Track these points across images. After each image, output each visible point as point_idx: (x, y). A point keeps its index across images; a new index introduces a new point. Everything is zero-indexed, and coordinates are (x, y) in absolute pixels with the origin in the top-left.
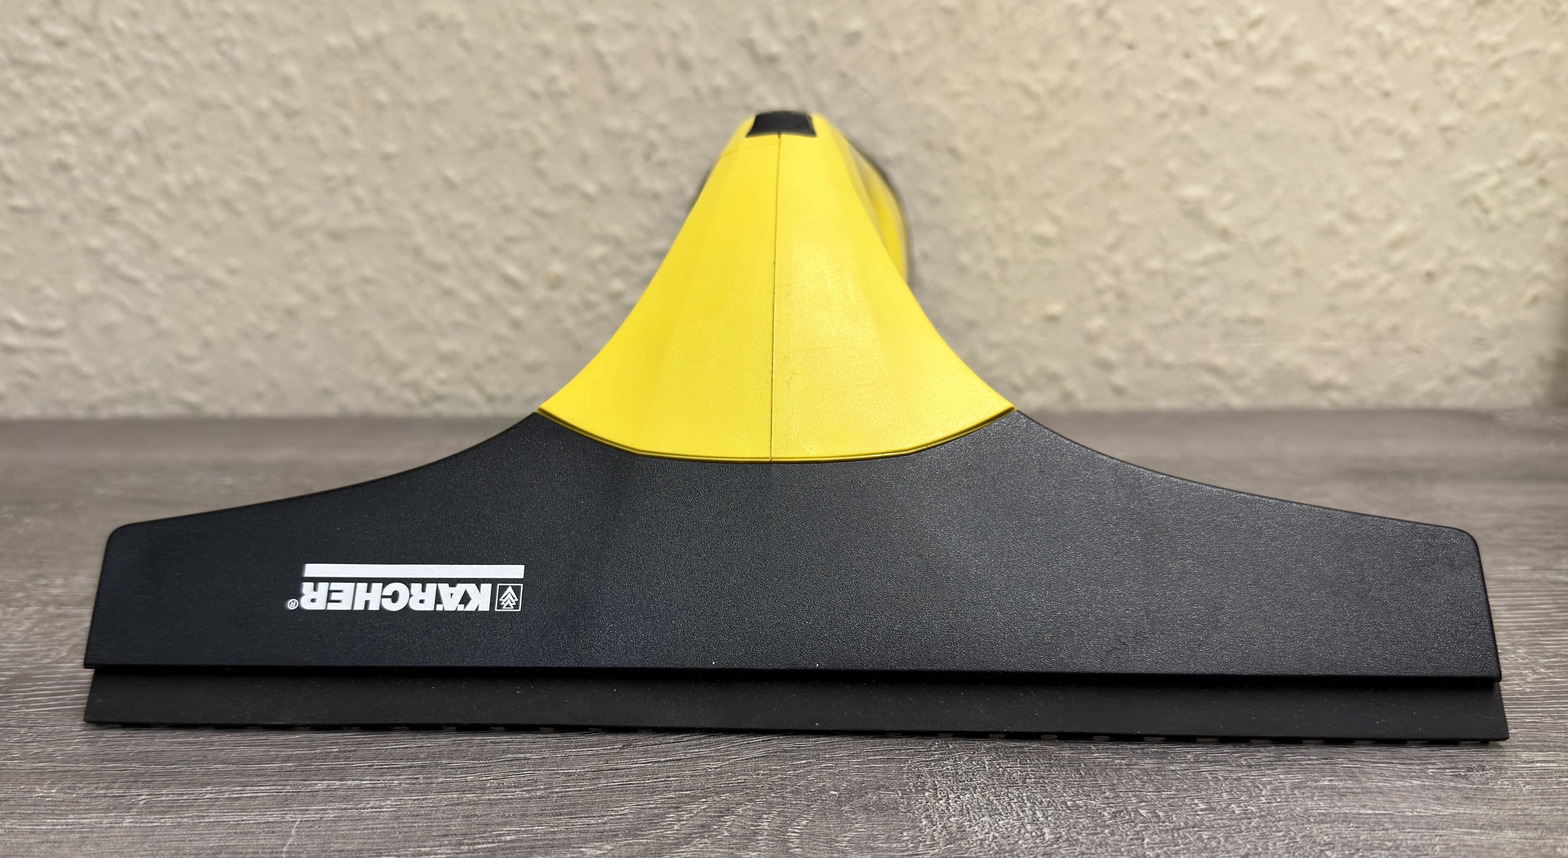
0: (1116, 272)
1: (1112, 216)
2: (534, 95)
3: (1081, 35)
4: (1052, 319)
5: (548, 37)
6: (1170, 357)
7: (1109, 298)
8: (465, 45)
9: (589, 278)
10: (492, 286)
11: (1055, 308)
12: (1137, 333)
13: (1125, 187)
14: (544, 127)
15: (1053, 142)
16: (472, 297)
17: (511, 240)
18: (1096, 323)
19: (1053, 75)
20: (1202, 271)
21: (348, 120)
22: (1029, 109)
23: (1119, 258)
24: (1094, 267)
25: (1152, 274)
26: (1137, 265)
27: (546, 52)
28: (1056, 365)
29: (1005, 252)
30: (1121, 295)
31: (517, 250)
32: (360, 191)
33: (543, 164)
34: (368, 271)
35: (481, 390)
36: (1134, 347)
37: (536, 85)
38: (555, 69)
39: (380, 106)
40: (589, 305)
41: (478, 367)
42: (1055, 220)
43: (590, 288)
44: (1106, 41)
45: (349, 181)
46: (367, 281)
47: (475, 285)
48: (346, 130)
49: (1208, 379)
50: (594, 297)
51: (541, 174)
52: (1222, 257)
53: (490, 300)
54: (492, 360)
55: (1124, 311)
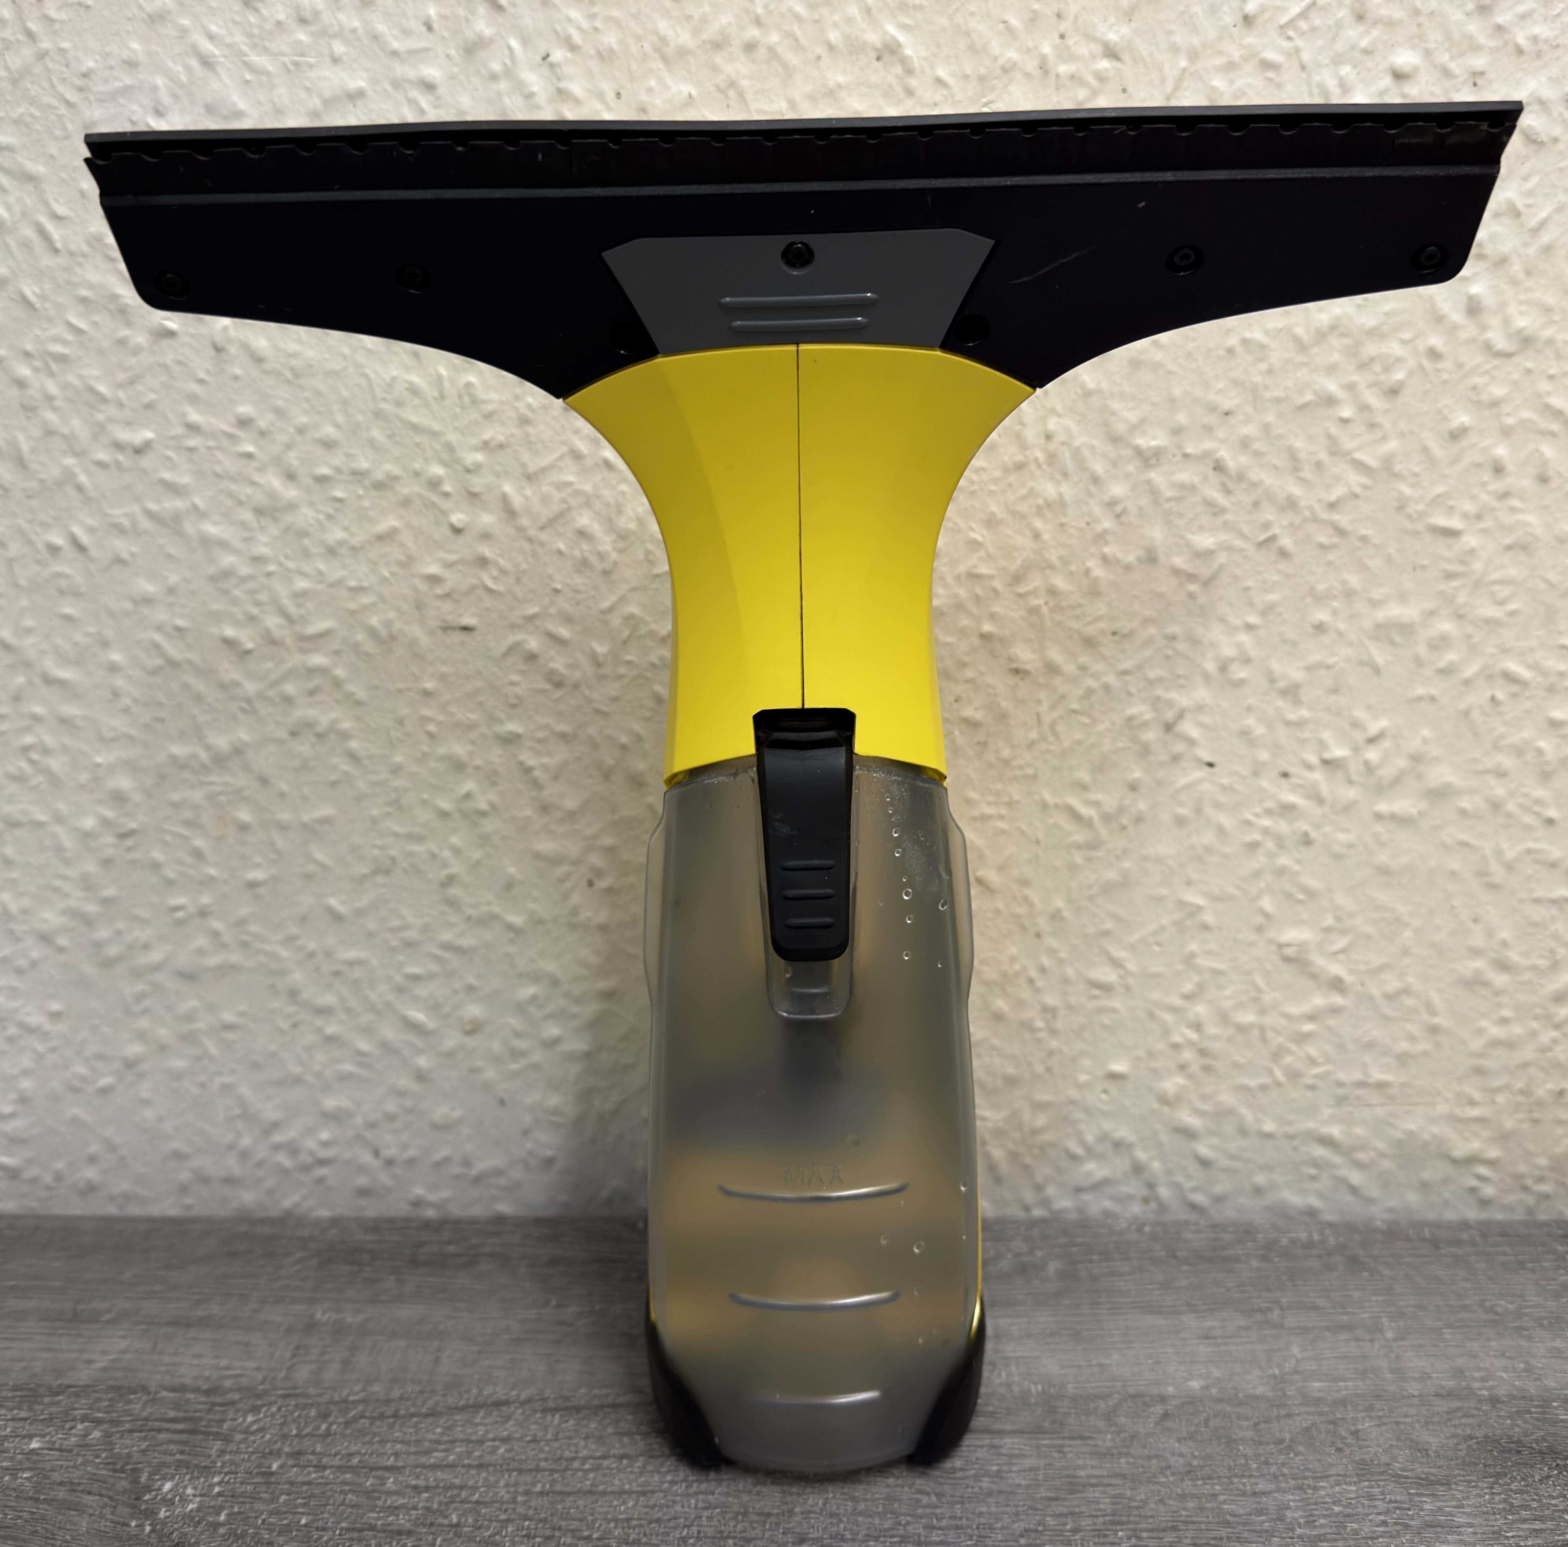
0: (1197, 1027)
1: (1189, 959)
2: (444, 815)
3: (1145, 751)
4: (1114, 1077)
5: (460, 749)
6: (1269, 1126)
7: (1188, 1055)
8: (353, 757)
9: (515, 1022)
10: (390, 1033)
11: (1119, 1067)
12: (1227, 1098)
13: (1205, 927)
14: (457, 851)
15: (1112, 875)
16: (364, 1045)
17: (416, 978)
18: (1172, 1084)
19: (1109, 801)
20: (1308, 1027)
21: (199, 843)
22: (1079, 837)
23: (1200, 1009)
24: (1168, 1017)
25: (1242, 1029)
26: (1224, 1018)
27: (459, 766)
28: (1123, 1132)
29: (1051, 1000)
30: (1203, 1052)
31: (422, 991)
32: (217, 925)
33: (454, 891)
34: (228, 1017)
35: (376, 1153)
36: (1222, 1114)
37: (445, 804)
38: (469, 786)
39: (243, 827)
40: (516, 1054)
41: (372, 1125)
42: (1116, 963)
43: (518, 1035)
44: (1176, 758)
45: (203, 913)
46: (229, 1027)
47: (367, 1031)
48: (198, 854)
49: (1319, 1152)
50: (521, 1044)
51: (453, 904)
52: (1335, 1011)
53: (386, 1047)
54: (391, 1118)
55: (1207, 1069)
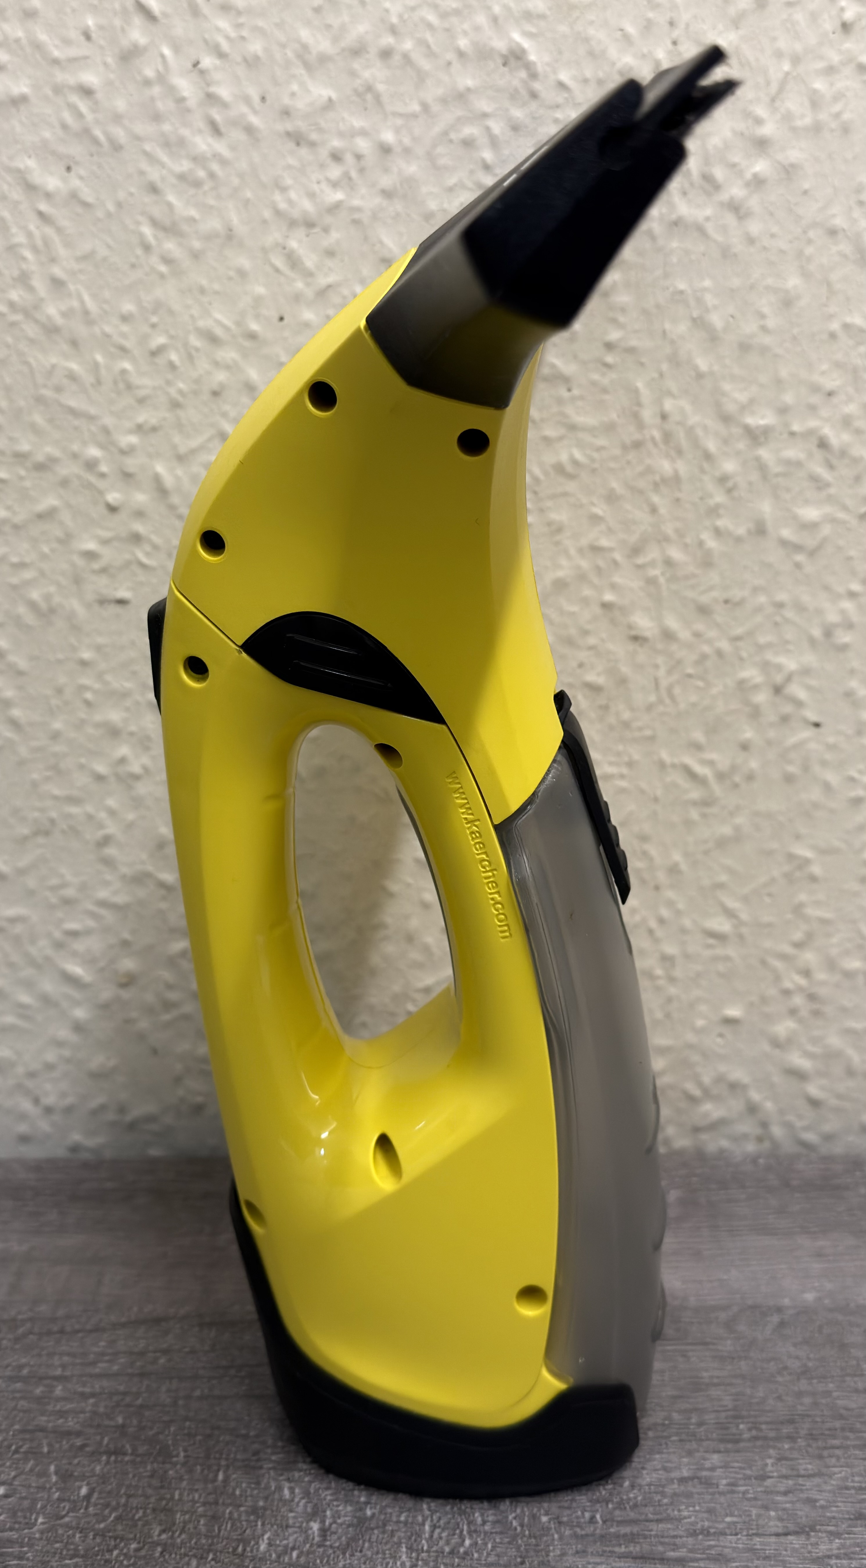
0: (807, 973)
1: (798, 909)
2: (100, 778)
3: (755, 713)
4: (729, 1022)
5: (115, 716)
7: (798, 1000)
8: (15, 724)
9: (167, 975)
10: (49, 986)
11: (733, 1012)
12: (835, 1041)
13: (813, 879)
14: (112, 813)
15: (726, 830)
16: (25, 998)
17: (74, 934)
18: (784, 1028)
19: (722, 759)
22: (695, 794)
23: (809, 957)
24: (778, 964)
25: (848, 975)
26: (831, 965)
27: (114, 732)
28: (738, 1074)
29: (670, 949)
30: (812, 997)
31: (80, 946)
33: (111, 851)
35: (36, 1101)
36: (832, 1055)
37: (101, 768)
38: (124, 750)
40: (168, 1006)
41: (32, 1075)
42: (730, 914)
43: (170, 987)
44: (785, 719)
47: (28, 985)
50: (173, 996)
51: (108, 862)
53: (46, 1000)
54: (50, 1067)
55: (817, 1013)
